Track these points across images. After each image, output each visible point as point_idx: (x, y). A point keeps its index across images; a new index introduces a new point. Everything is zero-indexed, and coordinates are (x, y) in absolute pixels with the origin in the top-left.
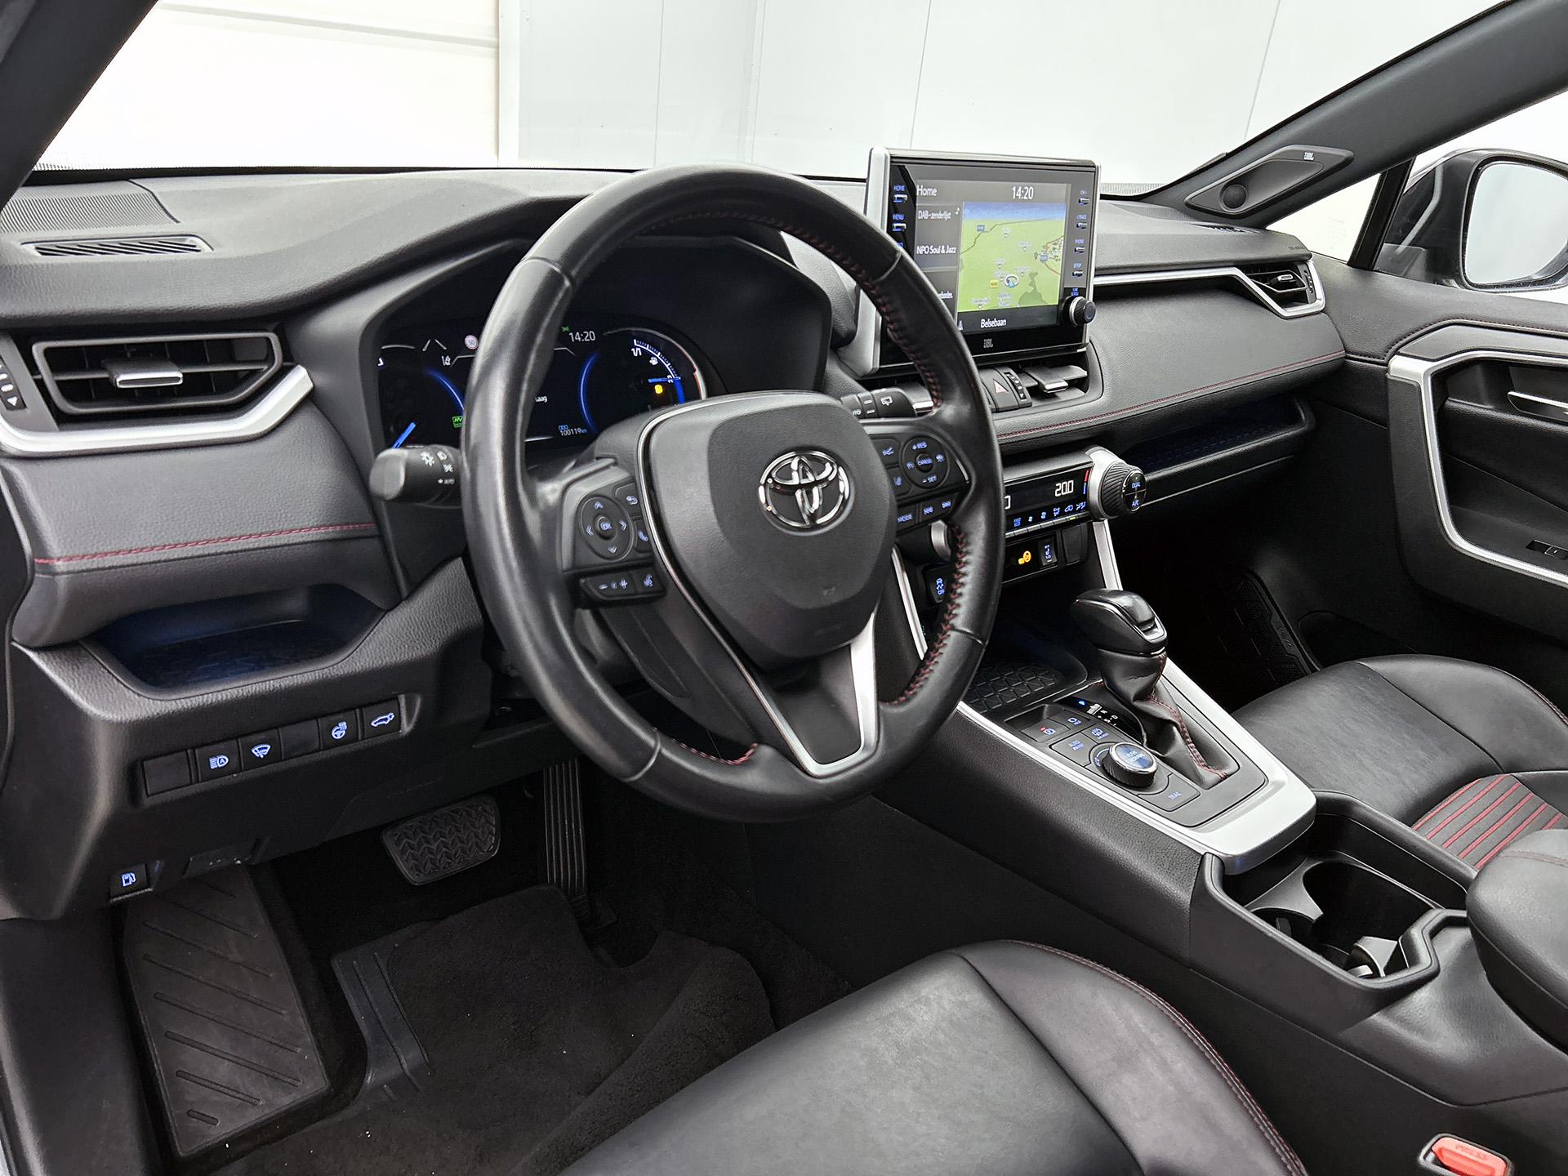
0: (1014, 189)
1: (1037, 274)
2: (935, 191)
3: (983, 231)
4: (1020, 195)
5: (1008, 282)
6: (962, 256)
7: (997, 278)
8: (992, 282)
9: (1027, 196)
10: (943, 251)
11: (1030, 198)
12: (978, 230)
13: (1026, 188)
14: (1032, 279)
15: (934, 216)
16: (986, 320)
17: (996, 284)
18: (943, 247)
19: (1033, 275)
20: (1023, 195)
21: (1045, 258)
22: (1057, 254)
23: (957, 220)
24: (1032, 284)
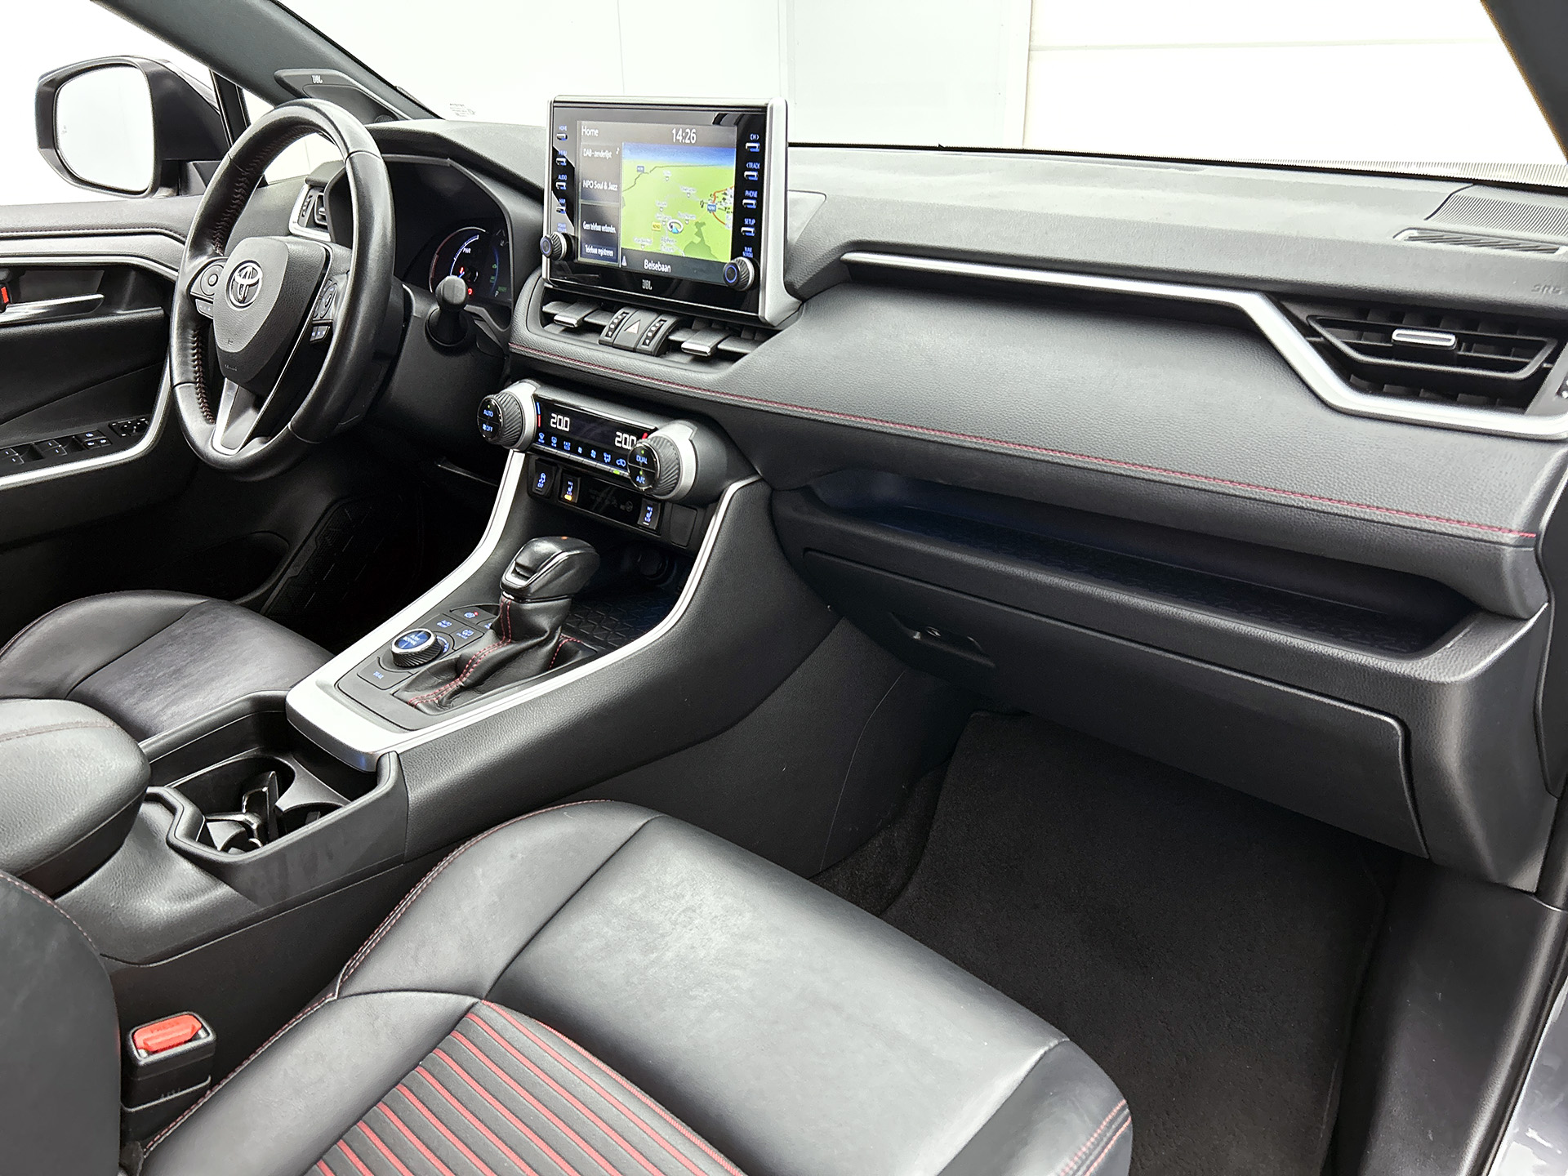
0: (674, 131)
1: (704, 224)
2: (597, 131)
3: (643, 171)
4: (681, 138)
5: (672, 227)
6: (623, 194)
7: (659, 222)
8: (654, 223)
9: (689, 139)
10: (606, 188)
11: (693, 142)
12: (638, 171)
13: (688, 130)
14: (700, 230)
15: (597, 154)
16: (650, 262)
17: (658, 227)
18: (606, 183)
19: (699, 225)
20: (684, 138)
21: (713, 208)
22: (727, 206)
23: (617, 160)
24: (699, 234)
